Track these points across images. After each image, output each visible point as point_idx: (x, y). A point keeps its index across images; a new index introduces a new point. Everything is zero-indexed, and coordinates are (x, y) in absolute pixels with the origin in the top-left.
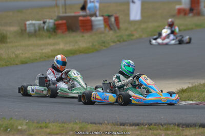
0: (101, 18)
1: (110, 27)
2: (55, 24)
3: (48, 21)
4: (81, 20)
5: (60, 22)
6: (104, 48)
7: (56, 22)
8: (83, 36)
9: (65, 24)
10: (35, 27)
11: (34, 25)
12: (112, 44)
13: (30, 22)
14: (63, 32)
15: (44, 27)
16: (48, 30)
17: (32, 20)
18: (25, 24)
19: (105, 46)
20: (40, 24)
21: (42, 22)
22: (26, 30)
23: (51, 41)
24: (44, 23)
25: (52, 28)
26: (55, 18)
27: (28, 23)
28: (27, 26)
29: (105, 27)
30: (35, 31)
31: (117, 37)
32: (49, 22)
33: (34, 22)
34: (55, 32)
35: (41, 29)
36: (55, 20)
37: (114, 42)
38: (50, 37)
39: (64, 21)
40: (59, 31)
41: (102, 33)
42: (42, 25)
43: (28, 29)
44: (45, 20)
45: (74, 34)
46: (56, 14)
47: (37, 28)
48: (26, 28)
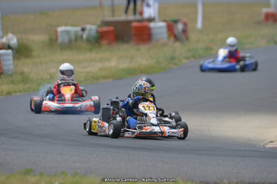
0: (163, 24)
1: (175, 36)
2: (98, 32)
3: (88, 27)
5: (106, 29)
6: (174, 67)
7: (100, 29)
8: (138, 50)
9: (112, 32)
10: (70, 36)
11: (68, 32)
12: (185, 61)
13: (63, 28)
15: (82, 37)
16: (88, 40)
17: (66, 25)
18: (56, 32)
19: (175, 64)
20: (77, 32)
21: (79, 29)
22: (56, 39)
23: (94, 55)
24: (83, 30)
25: (93, 38)
26: (99, 23)
27: (60, 29)
28: (59, 34)
29: (169, 37)
30: (70, 41)
31: (189, 50)
32: (90, 30)
33: (68, 28)
34: (98, 43)
35: (78, 38)
36: (99, 26)
37: (187, 58)
38: (91, 50)
39: (111, 28)
40: (104, 42)
41: (164, 45)
42: (80, 33)
44: (84, 26)
45: (125, 46)
47: (73, 37)
48: (57, 36)
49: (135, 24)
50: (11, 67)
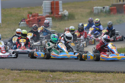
3: (106, 7)
5: (113, 7)
7: (111, 8)
9: (115, 9)
10: (98, 10)
13: (96, 7)
14: (114, 14)
15: (103, 11)
16: (106, 12)
18: (93, 9)
20: (102, 9)
21: (102, 7)
22: (93, 12)
24: (104, 8)
25: (108, 11)
26: (111, 5)
27: (94, 8)
28: (94, 10)
30: (98, 13)
32: (107, 8)
34: (109, 13)
35: (102, 11)
36: (110, 7)
39: (115, 7)
40: (112, 13)
42: (103, 9)
43: (94, 11)
44: (104, 6)
47: (100, 11)
49: (124, 6)
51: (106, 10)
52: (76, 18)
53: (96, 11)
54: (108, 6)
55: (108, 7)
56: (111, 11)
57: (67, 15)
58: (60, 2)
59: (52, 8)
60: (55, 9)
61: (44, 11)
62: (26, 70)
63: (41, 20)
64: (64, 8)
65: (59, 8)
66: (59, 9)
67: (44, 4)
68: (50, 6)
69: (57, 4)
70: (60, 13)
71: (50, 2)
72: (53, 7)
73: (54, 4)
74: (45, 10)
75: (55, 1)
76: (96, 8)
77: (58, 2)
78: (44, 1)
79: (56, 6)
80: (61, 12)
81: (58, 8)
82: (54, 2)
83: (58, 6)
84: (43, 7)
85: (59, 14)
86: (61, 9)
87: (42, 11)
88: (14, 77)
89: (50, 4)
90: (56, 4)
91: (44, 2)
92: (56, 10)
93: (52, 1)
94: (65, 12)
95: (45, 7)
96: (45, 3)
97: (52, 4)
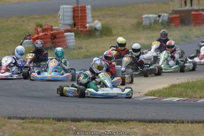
2: (169, 18)
3: (163, 14)
4: (193, 15)
5: (174, 16)
7: (170, 16)
9: (178, 17)
10: (150, 20)
11: (150, 18)
13: (146, 15)
14: (175, 26)
15: (159, 21)
16: (162, 24)
17: (149, 14)
18: (142, 18)
21: (157, 16)
22: (142, 23)
24: (159, 16)
25: (166, 22)
26: (171, 12)
27: (144, 16)
28: (143, 19)
30: (150, 24)
32: (164, 16)
34: (168, 25)
35: (156, 22)
36: (170, 14)
39: (178, 15)
40: (173, 25)
42: (157, 18)
43: (144, 22)
44: (160, 14)
46: (172, 9)
47: (153, 21)
48: (142, 20)
49: (193, 13)
50: (72, 44)
51: (163, 20)
52: (114, 32)
53: (146, 22)
54: (167, 13)
55: (165, 14)
56: (171, 21)
57: (99, 29)
58: (88, 7)
59: (74, 17)
60: (80, 18)
61: (62, 22)
62: (33, 118)
63: (57, 36)
64: (94, 17)
65: (86, 16)
66: (86, 19)
67: (61, 10)
68: (71, 14)
69: (84, 10)
70: (87, 25)
71: (72, 6)
72: (76, 15)
73: (78, 10)
74: (64, 20)
75: (80, 6)
76: (146, 17)
77: (85, 7)
78: (62, 5)
79: (81, 13)
80: (89, 23)
81: (84, 18)
82: (78, 7)
83: (85, 13)
84: (60, 15)
85: (86, 27)
86: (89, 19)
87: (59, 22)
88: (14, 130)
89: (72, 10)
90: (81, 10)
91: (61, 7)
92: (81, 20)
93: (75, 5)
94: (96, 24)
95: (63, 16)
96: (63, 8)
97: (75, 10)
